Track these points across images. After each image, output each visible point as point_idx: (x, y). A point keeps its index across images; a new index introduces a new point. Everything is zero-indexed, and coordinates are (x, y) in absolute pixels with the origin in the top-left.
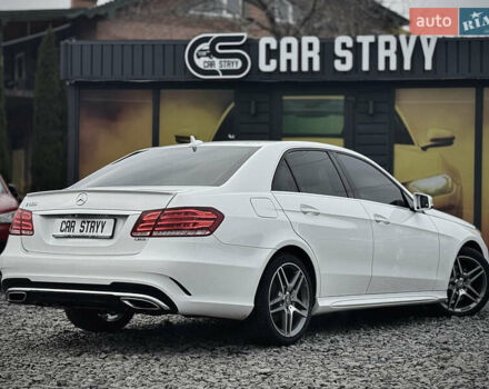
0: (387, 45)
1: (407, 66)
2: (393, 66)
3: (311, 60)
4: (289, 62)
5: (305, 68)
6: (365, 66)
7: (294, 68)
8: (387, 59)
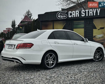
0: (91, 11)
1: (95, 15)
2: (92, 15)
3: (77, 15)
4: (74, 15)
5: (76, 16)
6: (87, 15)
7: (75, 16)
8: (91, 14)
